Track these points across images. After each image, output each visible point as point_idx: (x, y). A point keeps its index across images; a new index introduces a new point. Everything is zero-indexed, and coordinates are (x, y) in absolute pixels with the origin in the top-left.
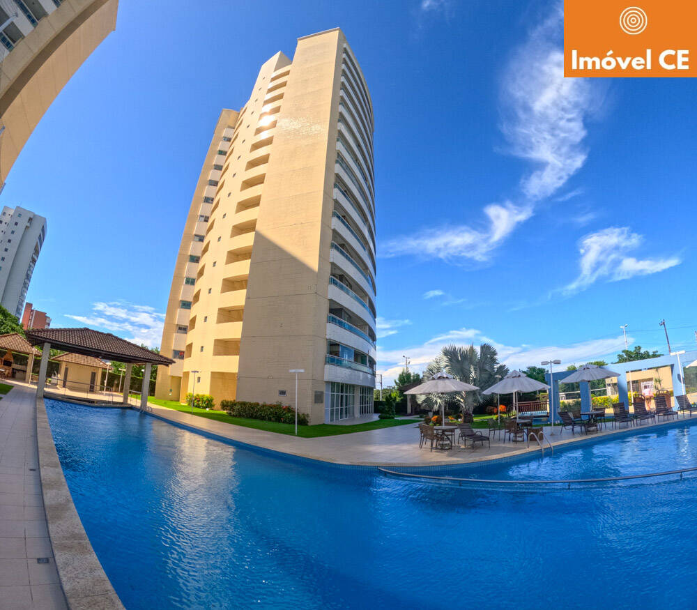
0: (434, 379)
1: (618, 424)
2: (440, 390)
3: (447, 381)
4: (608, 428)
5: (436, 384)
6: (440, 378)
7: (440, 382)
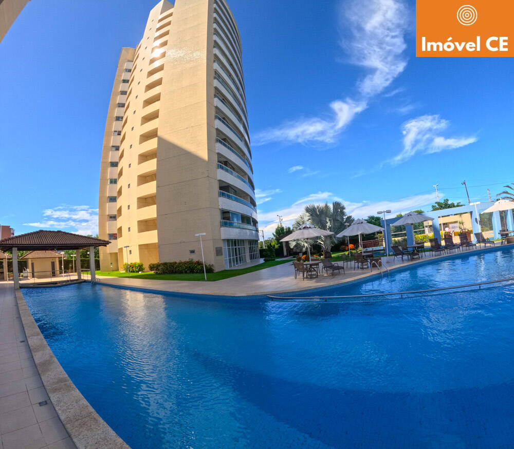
0: (300, 229)
1: (434, 253)
2: (306, 237)
3: (310, 230)
4: (427, 256)
5: (303, 232)
6: (304, 228)
7: (306, 231)
